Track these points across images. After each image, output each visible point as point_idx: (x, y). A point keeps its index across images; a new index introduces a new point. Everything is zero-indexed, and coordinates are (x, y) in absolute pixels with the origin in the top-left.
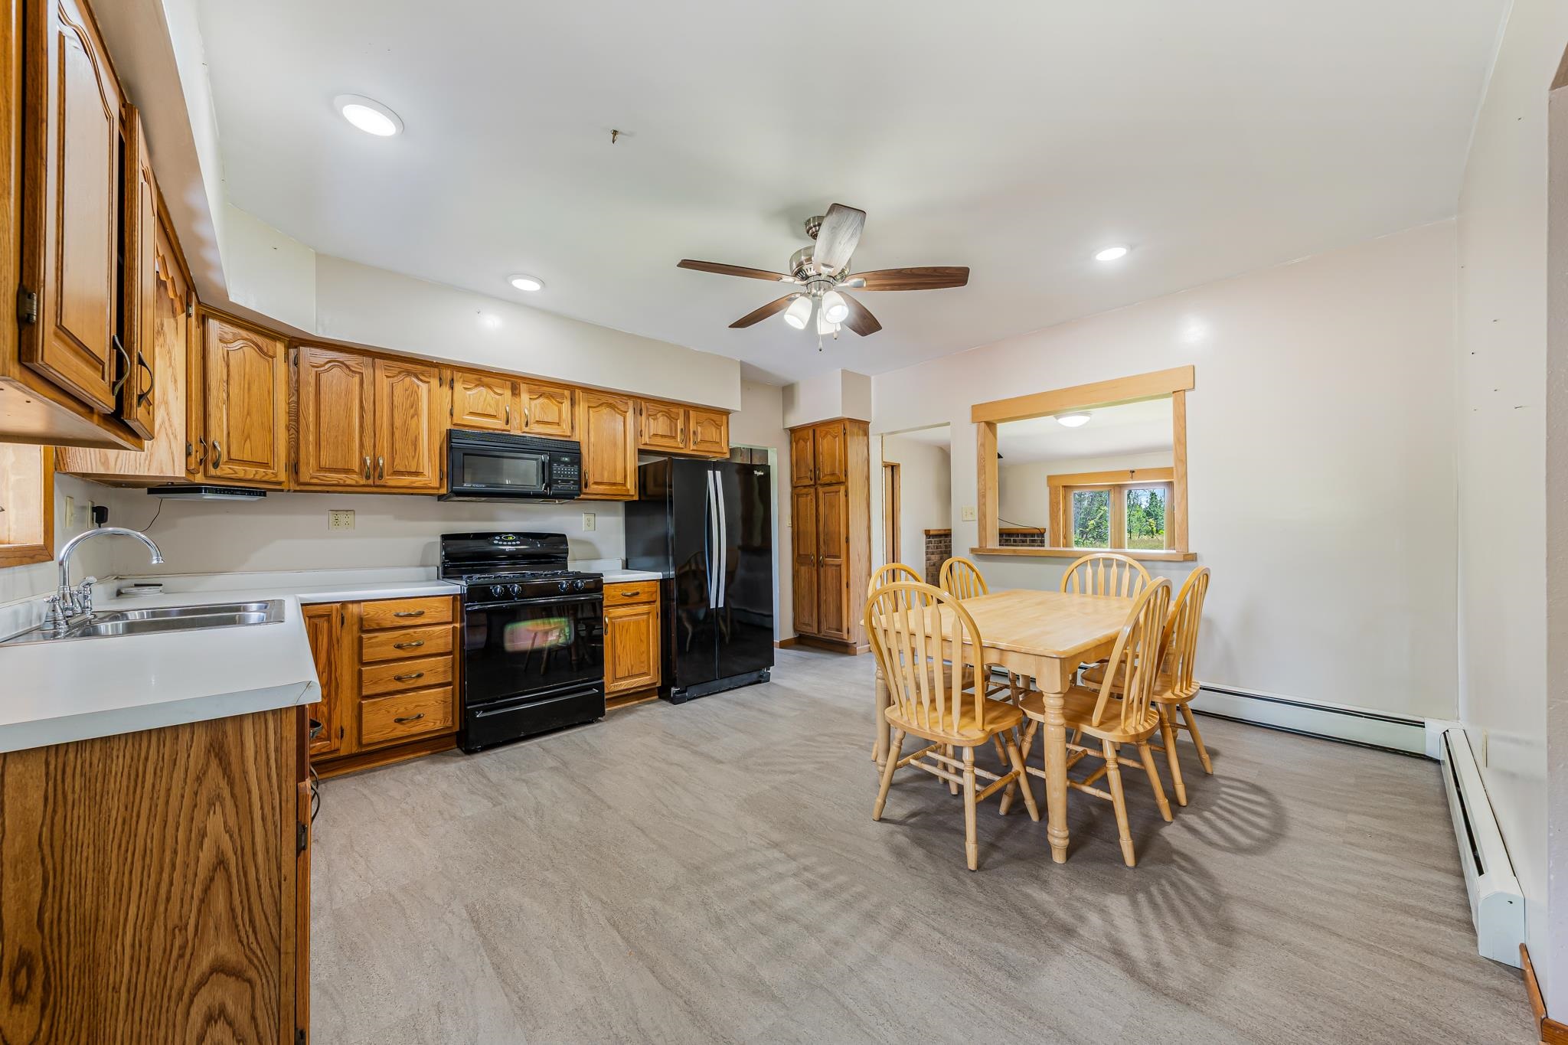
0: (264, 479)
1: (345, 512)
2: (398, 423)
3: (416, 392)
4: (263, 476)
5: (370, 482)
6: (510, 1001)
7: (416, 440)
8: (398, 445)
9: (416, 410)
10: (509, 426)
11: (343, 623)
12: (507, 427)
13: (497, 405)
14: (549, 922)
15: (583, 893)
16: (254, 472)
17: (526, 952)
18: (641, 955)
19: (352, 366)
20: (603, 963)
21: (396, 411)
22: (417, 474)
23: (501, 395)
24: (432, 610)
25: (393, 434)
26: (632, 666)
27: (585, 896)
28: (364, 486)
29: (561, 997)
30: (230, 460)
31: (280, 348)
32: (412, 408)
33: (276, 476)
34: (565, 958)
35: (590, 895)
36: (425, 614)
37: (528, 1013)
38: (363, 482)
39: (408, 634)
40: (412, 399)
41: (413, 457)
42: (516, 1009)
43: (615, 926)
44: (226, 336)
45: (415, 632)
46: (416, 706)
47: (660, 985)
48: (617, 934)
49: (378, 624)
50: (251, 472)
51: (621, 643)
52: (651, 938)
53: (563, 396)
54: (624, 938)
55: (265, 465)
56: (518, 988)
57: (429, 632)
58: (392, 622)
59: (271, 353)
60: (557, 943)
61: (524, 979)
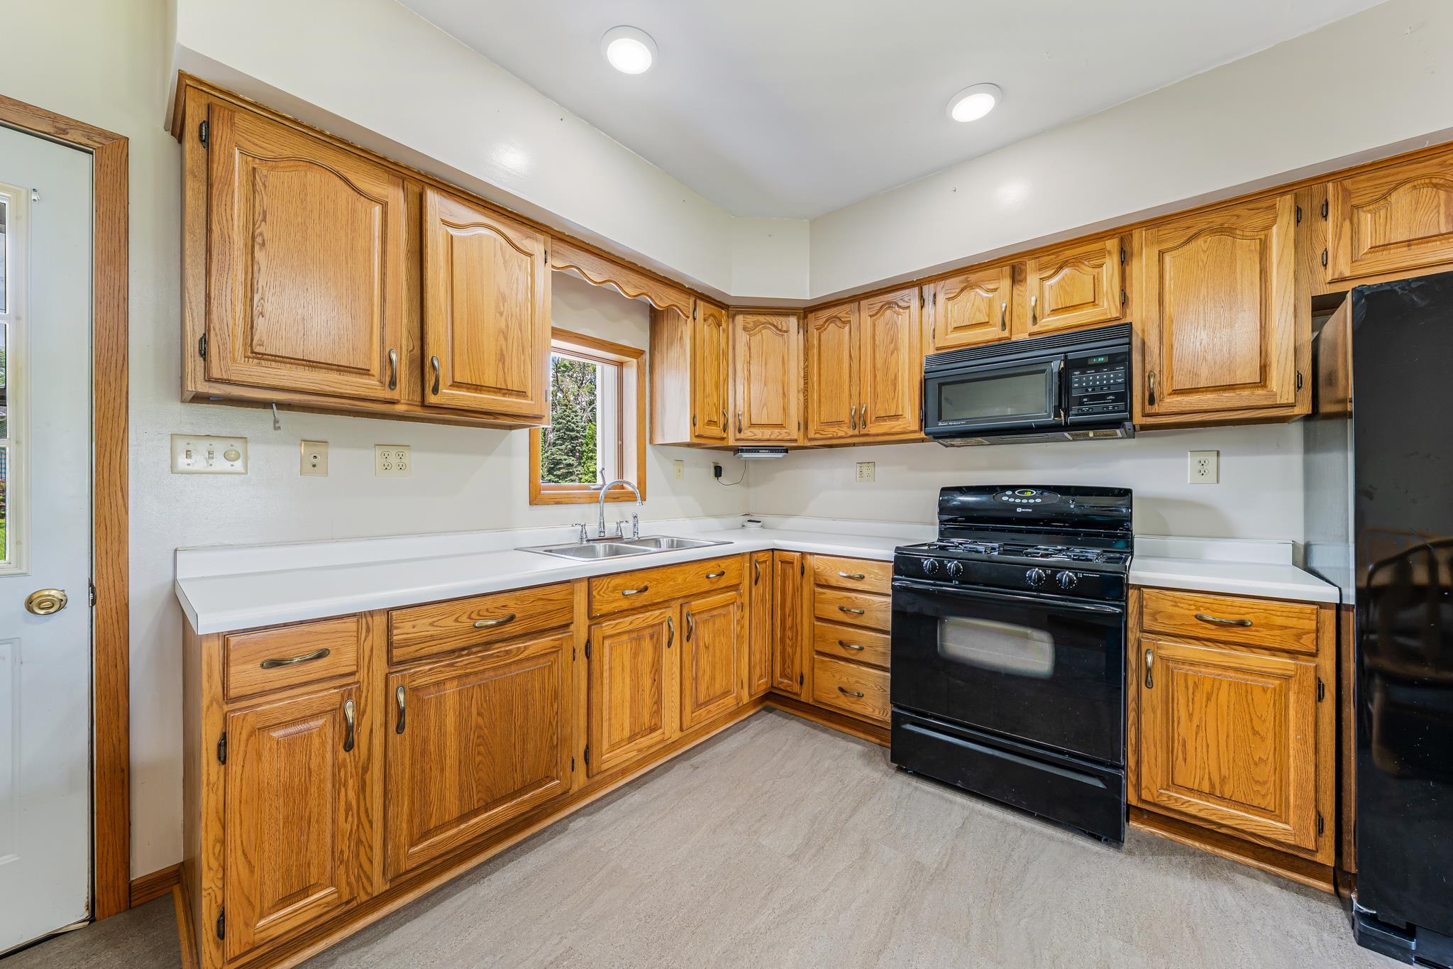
0: (778, 438)
1: (867, 464)
2: (879, 364)
3: (896, 323)
4: (778, 436)
5: (856, 432)
7: (895, 378)
8: (880, 388)
9: (895, 345)
10: (1007, 330)
11: (803, 573)
12: (1006, 334)
13: (990, 306)
16: (770, 433)
19: (843, 317)
21: (877, 350)
22: (896, 417)
23: (995, 290)
24: (872, 576)
25: (875, 377)
26: (1223, 780)
28: (852, 436)
30: (752, 425)
31: (793, 322)
32: (892, 342)
33: (789, 435)
36: (865, 579)
38: (851, 432)
39: (849, 598)
40: (892, 333)
41: (893, 399)
44: (748, 325)
45: (856, 598)
46: (857, 682)
49: (826, 580)
50: (767, 433)
51: (1191, 716)
53: (1103, 253)
55: (781, 426)
57: (869, 600)
58: (837, 581)
59: (784, 329)
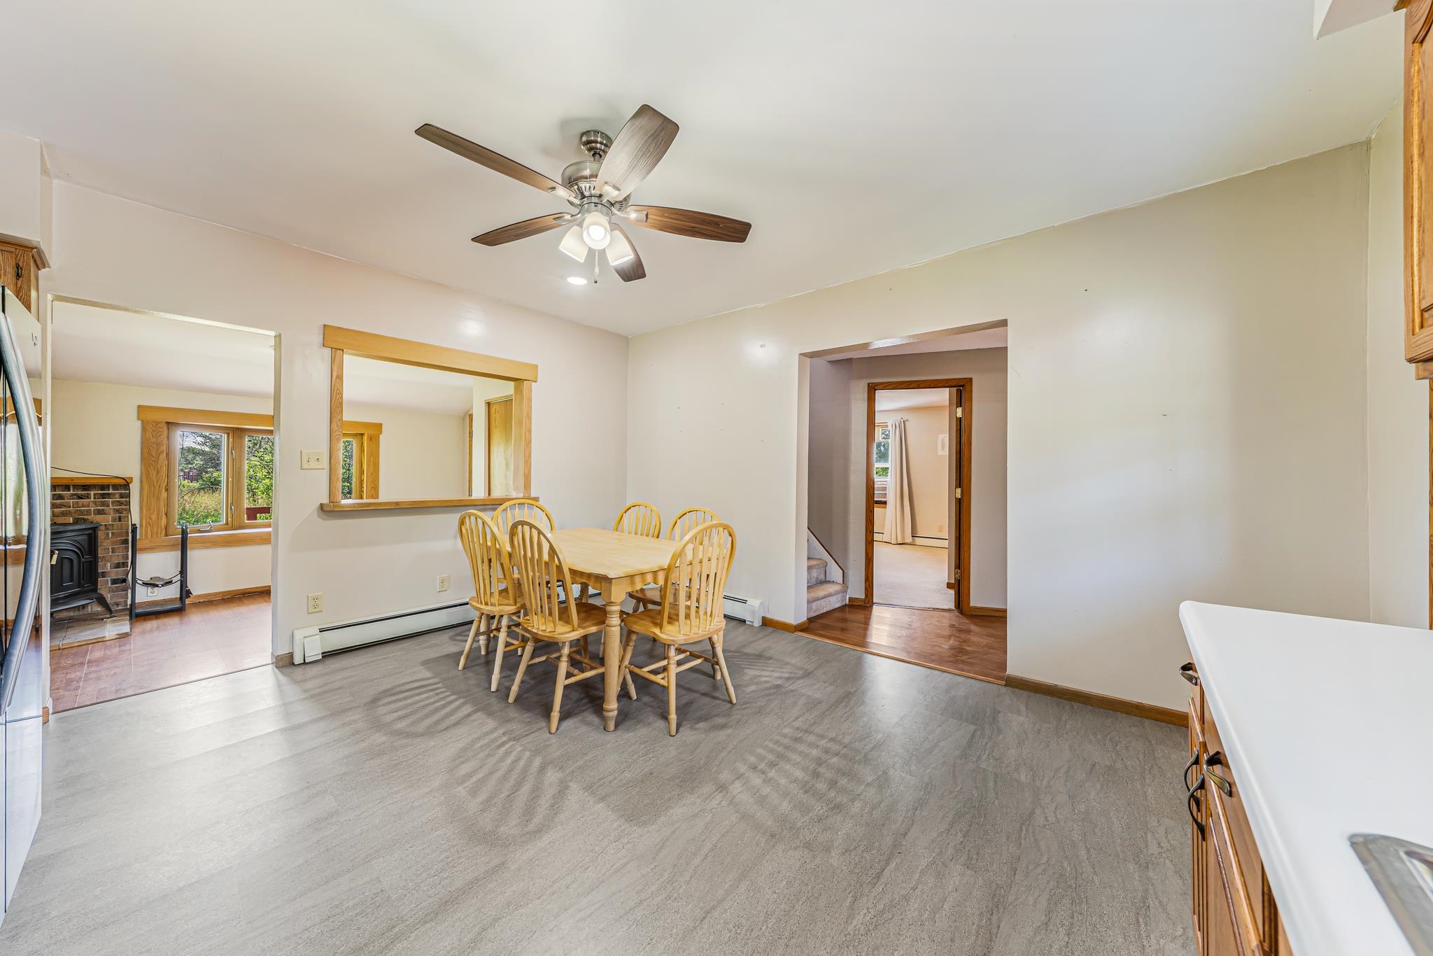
6: (1000, 920)
14: (908, 940)
15: (850, 928)
17: (952, 940)
18: (896, 845)
20: (920, 868)
27: (855, 922)
29: (967, 883)
34: (935, 900)
35: (850, 917)
37: (996, 900)
42: (1001, 911)
43: (878, 876)
47: (914, 826)
48: (886, 870)
52: (877, 844)
54: (887, 864)
56: (986, 922)
60: (926, 916)
61: (976, 923)
